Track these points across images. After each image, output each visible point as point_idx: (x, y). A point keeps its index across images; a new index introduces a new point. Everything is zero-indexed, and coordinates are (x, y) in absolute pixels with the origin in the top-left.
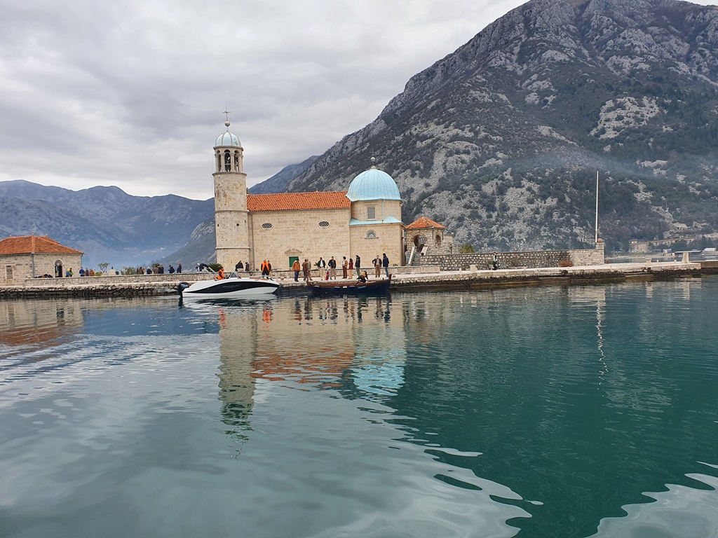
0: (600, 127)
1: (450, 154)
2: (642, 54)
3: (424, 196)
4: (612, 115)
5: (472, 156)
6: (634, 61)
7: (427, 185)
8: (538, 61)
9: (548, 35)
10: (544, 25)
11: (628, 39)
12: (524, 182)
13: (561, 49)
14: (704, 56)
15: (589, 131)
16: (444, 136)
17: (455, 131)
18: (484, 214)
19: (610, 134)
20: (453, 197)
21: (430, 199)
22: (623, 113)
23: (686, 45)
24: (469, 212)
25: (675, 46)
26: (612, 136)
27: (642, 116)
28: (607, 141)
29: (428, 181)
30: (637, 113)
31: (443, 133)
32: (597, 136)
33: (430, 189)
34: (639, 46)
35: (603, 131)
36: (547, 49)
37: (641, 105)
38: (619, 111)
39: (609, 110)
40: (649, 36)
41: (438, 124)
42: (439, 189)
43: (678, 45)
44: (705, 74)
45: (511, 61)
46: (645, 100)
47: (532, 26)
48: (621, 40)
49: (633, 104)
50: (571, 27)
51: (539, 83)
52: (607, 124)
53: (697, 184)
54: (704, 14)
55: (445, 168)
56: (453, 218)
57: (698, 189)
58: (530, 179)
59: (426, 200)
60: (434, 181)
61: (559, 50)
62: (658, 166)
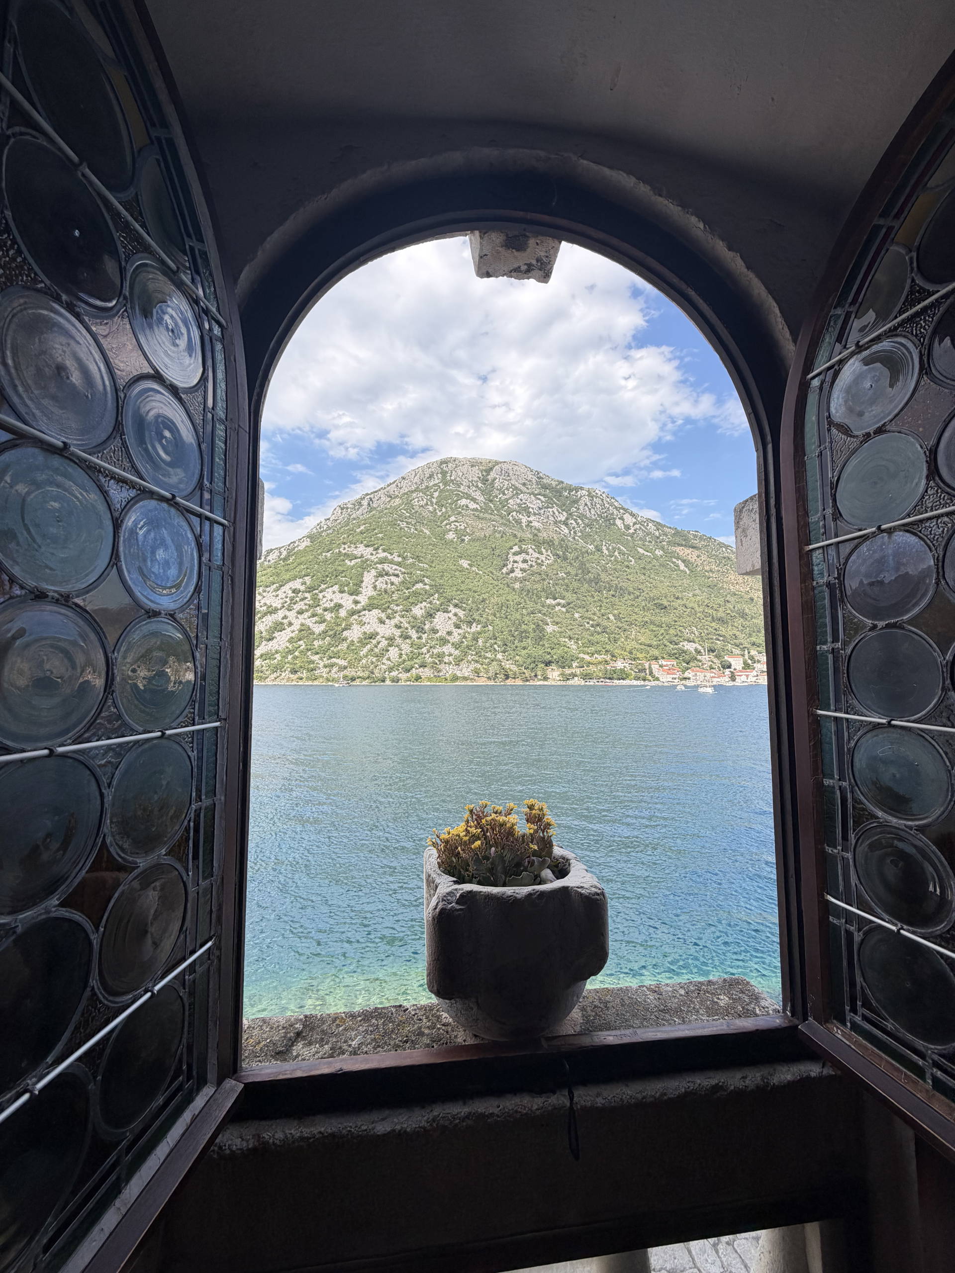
0: (510, 566)
1: (380, 575)
2: (535, 514)
3: (353, 613)
4: (517, 558)
5: (401, 579)
6: (531, 519)
7: (356, 602)
8: (456, 505)
9: (462, 487)
10: (458, 479)
11: (524, 501)
12: (451, 608)
13: (474, 500)
14: (578, 524)
15: (501, 569)
16: (373, 558)
17: (385, 554)
18: (414, 634)
19: (518, 574)
20: (383, 616)
21: (359, 616)
22: (528, 558)
23: (564, 513)
24: (397, 633)
25: (557, 513)
26: (520, 575)
27: (542, 561)
28: (516, 579)
29: (358, 598)
30: (538, 558)
31: (372, 554)
32: (508, 574)
33: (359, 607)
34: (533, 508)
35: (512, 571)
36: (462, 497)
37: (541, 553)
38: (523, 555)
39: (515, 554)
40: (538, 501)
41: (367, 546)
42: (370, 607)
43: (559, 513)
44: (579, 537)
45: (432, 503)
46: (544, 551)
47: (448, 478)
48: (519, 501)
49: (535, 551)
50: (480, 485)
51: (456, 524)
52: (516, 565)
53: (591, 622)
54: (576, 492)
55: (375, 587)
56: (383, 637)
57: (592, 626)
58: (456, 606)
59: (356, 617)
60: (363, 599)
61: (471, 500)
62: (559, 604)
